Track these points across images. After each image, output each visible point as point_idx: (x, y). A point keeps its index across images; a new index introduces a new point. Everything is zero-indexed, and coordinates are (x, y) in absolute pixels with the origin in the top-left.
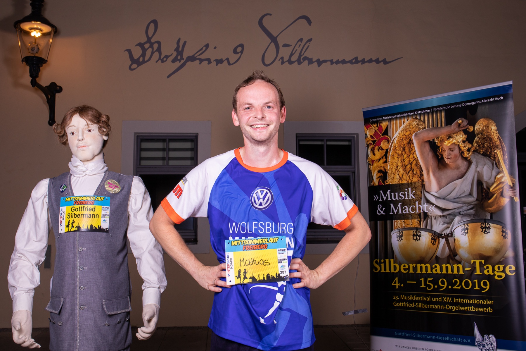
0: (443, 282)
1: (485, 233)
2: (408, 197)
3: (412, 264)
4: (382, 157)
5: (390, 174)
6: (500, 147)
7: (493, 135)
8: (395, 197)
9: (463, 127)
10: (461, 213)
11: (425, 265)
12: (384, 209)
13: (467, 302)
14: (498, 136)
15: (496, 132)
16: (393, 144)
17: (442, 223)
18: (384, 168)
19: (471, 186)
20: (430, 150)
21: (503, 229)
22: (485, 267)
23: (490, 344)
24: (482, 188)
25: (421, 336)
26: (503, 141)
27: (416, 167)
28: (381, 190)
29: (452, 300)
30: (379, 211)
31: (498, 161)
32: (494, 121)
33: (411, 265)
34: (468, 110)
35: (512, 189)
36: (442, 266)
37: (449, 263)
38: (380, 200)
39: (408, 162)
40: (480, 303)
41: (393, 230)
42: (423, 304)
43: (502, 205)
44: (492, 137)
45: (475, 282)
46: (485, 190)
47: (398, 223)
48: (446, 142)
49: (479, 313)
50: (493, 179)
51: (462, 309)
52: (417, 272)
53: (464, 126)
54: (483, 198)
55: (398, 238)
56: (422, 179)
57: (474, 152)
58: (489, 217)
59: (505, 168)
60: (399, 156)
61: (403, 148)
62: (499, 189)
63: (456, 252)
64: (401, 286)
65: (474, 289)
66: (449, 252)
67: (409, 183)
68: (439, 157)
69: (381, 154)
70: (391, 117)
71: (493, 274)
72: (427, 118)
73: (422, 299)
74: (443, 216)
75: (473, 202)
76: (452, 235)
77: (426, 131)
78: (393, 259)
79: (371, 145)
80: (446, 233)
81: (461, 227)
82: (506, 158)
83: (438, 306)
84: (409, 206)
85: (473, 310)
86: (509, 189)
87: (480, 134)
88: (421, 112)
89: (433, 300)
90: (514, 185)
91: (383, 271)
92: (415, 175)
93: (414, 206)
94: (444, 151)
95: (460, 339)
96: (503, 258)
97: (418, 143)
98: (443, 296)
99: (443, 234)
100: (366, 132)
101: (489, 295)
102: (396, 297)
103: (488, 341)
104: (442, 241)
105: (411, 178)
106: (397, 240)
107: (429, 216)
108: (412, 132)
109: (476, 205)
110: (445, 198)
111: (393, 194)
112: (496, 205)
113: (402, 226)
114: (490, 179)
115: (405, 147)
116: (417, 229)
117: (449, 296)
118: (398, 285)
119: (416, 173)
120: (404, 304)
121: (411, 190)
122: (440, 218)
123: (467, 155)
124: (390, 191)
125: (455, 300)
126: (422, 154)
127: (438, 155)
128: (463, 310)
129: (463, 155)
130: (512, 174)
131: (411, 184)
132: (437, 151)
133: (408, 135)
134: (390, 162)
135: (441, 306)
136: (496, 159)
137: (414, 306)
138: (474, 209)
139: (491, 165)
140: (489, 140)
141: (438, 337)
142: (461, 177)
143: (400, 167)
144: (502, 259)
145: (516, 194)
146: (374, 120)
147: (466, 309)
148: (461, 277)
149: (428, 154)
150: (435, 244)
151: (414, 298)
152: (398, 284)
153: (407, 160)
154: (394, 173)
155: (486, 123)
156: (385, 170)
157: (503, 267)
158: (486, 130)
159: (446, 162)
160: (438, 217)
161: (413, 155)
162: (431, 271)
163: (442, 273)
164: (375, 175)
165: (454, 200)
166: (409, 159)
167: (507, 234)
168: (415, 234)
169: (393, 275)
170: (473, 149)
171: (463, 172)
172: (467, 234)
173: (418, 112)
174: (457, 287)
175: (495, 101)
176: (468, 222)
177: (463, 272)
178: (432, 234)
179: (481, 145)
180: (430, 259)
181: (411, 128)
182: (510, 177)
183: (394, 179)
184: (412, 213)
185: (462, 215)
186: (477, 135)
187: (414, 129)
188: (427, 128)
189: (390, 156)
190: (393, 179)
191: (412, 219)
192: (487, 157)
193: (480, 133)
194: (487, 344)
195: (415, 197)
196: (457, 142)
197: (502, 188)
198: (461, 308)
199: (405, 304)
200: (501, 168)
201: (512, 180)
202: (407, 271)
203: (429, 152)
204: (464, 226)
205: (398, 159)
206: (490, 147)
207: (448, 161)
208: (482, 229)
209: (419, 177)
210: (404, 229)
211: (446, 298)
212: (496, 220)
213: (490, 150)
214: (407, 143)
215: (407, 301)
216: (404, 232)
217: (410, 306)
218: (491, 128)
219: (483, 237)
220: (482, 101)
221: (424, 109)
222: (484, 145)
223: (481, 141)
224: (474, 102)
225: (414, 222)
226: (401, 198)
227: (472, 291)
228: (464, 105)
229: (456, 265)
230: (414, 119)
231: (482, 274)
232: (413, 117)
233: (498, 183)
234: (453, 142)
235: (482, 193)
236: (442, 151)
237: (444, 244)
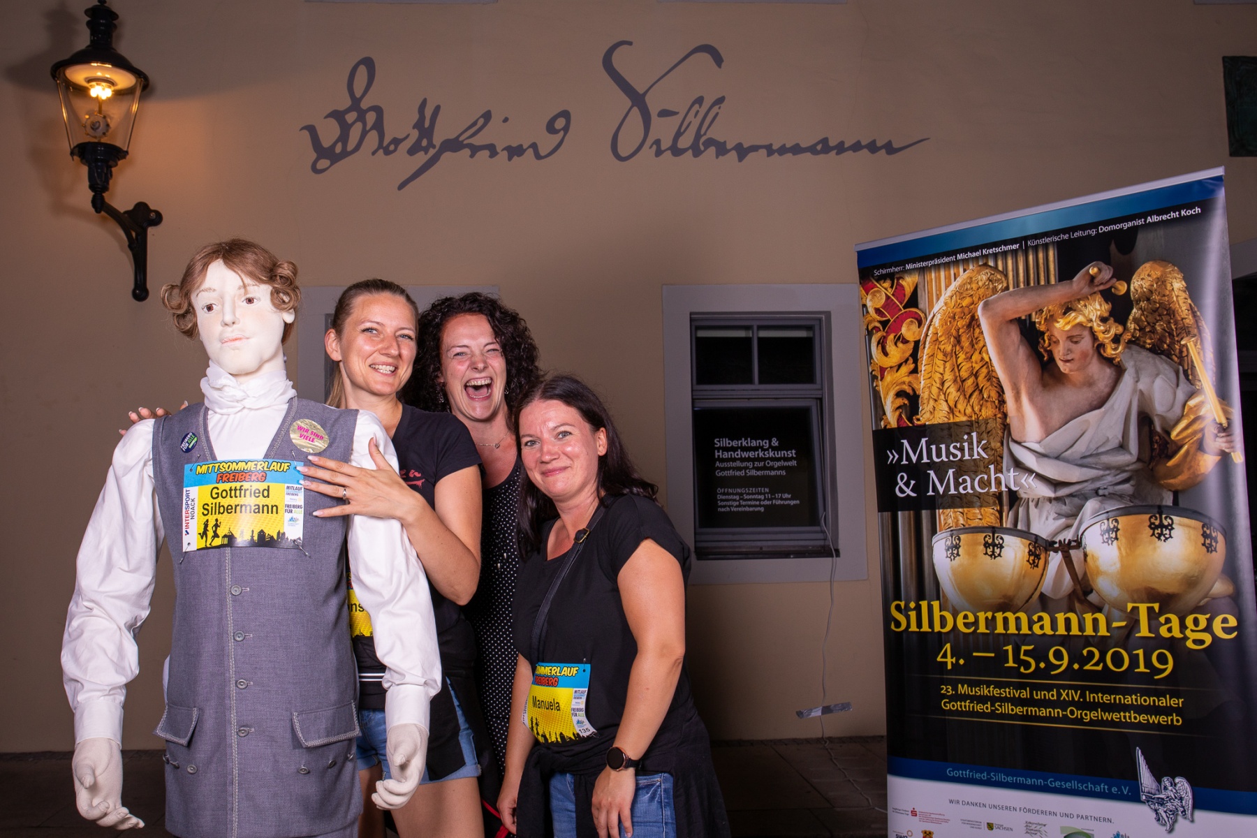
0: (1058, 655)
2: (971, 455)
3: (983, 613)
4: (906, 361)
5: (925, 401)
6: (1196, 330)
7: (1178, 301)
8: (939, 455)
9: (1102, 284)
10: (1101, 492)
11: (1014, 614)
12: (913, 482)
13: (1118, 702)
14: (1190, 305)
15: (1183, 295)
16: (931, 328)
17: (1053, 515)
18: (910, 386)
19: (1122, 426)
20: (1021, 341)
21: (1205, 529)
22: (1162, 619)
23: (1176, 798)
24: (1152, 432)
25: (1009, 779)
26: (1201, 317)
27: (989, 383)
28: (904, 439)
29: (1083, 696)
30: (900, 488)
31: (1190, 367)
32: (1178, 268)
33: (982, 616)
34: (1113, 242)
35: (1227, 434)
36: (1056, 618)
37: (1071, 609)
38: (902, 461)
39: (969, 372)
40: (1152, 704)
41: (936, 533)
42: (1012, 705)
43: (1202, 471)
44: (1173, 308)
45: (1138, 655)
46: (1159, 436)
47: (947, 515)
48: (1059, 320)
49: (1148, 726)
50: (1177, 410)
51: (1107, 718)
52: (996, 632)
53: (1104, 281)
54: (1154, 454)
55: (949, 553)
56: (1003, 412)
57: (1130, 345)
58: (1168, 500)
59: (1206, 380)
60: (946, 357)
61: (955, 338)
62: (1195, 433)
63: (1090, 585)
64: (959, 664)
65: (1136, 670)
66: (1072, 583)
67: (971, 422)
68: (1044, 357)
69: (903, 353)
70: (924, 264)
71: (1181, 636)
72: (1013, 263)
73: (1010, 694)
74: (1057, 499)
75: (1128, 465)
76: (1078, 543)
77: (1011, 295)
78: (938, 602)
79: (877, 332)
80: (1065, 540)
81: (1101, 526)
83: (1048, 710)
84: (973, 476)
85: (1133, 720)
86: (1219, 432)
87: (1143, 301)
88: (998, 250)
89: (1037, 695)
90: (1230, 422)
91: (914, 628)
92: (987, 401)
93: (986, 477)
94: (1055, 342)
95: (1104, 786)
96: (1206, 600)
97: (992, 326)
98: (1059, 687)
99: (1056, 543)
100: (864, 300)
101: (1172, 685)
102: (947, 689)
103: (1172, 791)
104: (1056, 559)
105: (976, 409)
106: (947, 557)
107: (1022, 498)
109: (1136, 471)
110: (1060, 455)
111: (933, 447)
112: (1186, 470)
113: (957, 524)
114: (1171, 408)
115: (959, 336)
116: (993, 530)
117: (1075, 688)
118: (952, 662)
119: (989, 397)
120: (966, 705)
121: (977, 438)
122: (1048, 503)
123: (1113, 352)
124: (926, 441)
125: (1090, 697)
126: (1002, 350)
127: (1040, 352)
128: (1110, 719)
129: (1102, 351)
130: (1223, 395)
131: (978, 423)
132: (1039, 342)
133: (968, 306)
134: (924, 370)
135: (1056, 711)
136: (1184, 360)
137: (991, 710)
138: (1132, 482)
139: (1173, 375)
140: (1167, 314)
141: (1051, 782)
142: (1100, 405)
143: (950, 383)
144: (1203, 601)
145: (1234, 444)
146: (884, 272)
147: (1116, 718)
148: (1103, 644)
149: (1017, 351)
151: (989, 691)
153: (965, 367)
154: (935, 398)
155: (1159, 273)
156: (913, 390)
157: (1206, 619)
158: (1159, 290)
159: (1062, 369)
160: (1043, 502)
161: (980, 353)
162: (1030, 628)
163: (1057, 633)
164: (889, 404)
165: (1082, 462)
166: (972, 362)
167: (1217, 542)
168: (990, 541)
169: (940, 639)
170: (1127, 337)
171: (1103, 394)
172: (1115, 542)
173: (990, 251)
174: (1093, 665)
175: (1181, 219)
176: (1118, 512)
177: (1108, 631)
178: (1029, 542)
179: (1145, 327)
180: (1027, 601)
181: (974, 288)
182: (1221, 404)
183: (936, 412)
184: (980, 493)
185: (1104, 498)
186: (1137, 304)
187: (982, 290)
188: (1014, 288)
189: (925, 357)
190: (932, 413)
191: (981, 506)
192: (1163, 357)
193: (1144, 297)
194: (1170, 799)
195: (987, 455)
196: (1088, 321)
197: (1202, 430)
198: (1105, 714)
199: (969, 706)
201: (1225, 412)
202: (973, 628)
203: (1019, 347)
204: (1109, 523)
205: (944, 365)
206: (1169, 333)
207: (1065, 367)
208: (1153, 529)
209: (996, 407)
210: (964, 531)
211: (1066, 691)
212: (1185, 507)
213: (1170, 338)
214: (965, 325)
215: (973, 699)
216: (962, 537)
217: (980, 709)
218: (1172, 285)
219: (1155, 549)
220: (1149, 219)
221: (1005, 243)
222: (1153, 327)
223: (1147, 316)
224: (1127, 222)
225: (987, 514)
226: (954, 458)
227: (1130, 674)
228: (1104, 229)
229: (1090, 614)
230: (980, 266)
231: (1153, 635)
232: (978, 262)
233: (1190, 420)
234: (1078, 320)
235: (1151, 442)
236: (1052, 343)
237: (1060, 566)
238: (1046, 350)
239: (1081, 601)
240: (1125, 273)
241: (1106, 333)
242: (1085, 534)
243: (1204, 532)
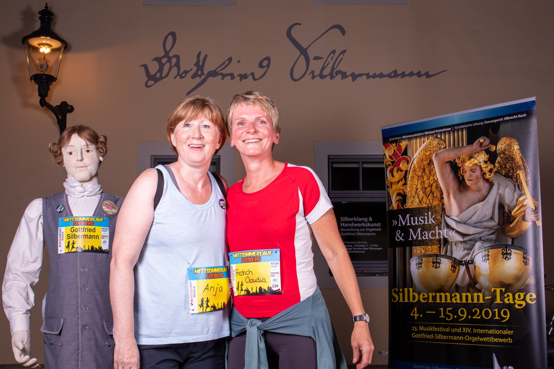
0: (462, 312)
1: (505, 259)
2: (428, 222)
3: (431, 293)
4: (402, 179)
5: (409, 198)
6: (523, 168)
7: (516, 154)
8: (414, 222)
10: (482, 239)
11: (444, 294)
12: (403, 234)
13: (486, 333)
14: (521, 156)
15: (518, 152)
16: (413, 165)
17: (462, 249)
18: (403, 191)
19: (492, 210)
20: (451, 171)
22: (506, 295)
24: (504, 212)
25: (440, 368)
26: (525, 163)
27: (437, 190)
28: (400, 215)
29: (472, 330)
30: (397, 237)
31: (520, 183)
32: (516, 140)
33: (430, 294)
34: (490, 128)
35: (535, 213)
36: (462, 295)
37: (469, 292)
38: (399, 225)
39: (428, 185)
40: (500, 333)
41: (412, 257)
42: (442, 335)
43: (524, 229)
44: (514, 157)
45: (495, 311)
46: (507, 214)
47: (417, 249)
48: (467, 162)
49: (498, 343)
50: (514, 202)
52: (436, 302)
53: (486, 145)
54: (504, 222)
55: (417, 266)
56: (442, 203)
57: (496, 174)
58: (510, 242)
59: (527, 190)
60: (419, 178)
61: (423, 169)
62: (521, 212)
63: (477, 280)
64: (420, 317)
65: (494, 318)
66: (469, 279)
67: (429, 207)
68: (460, 178)
69: (400, 176)
70: (410, 136)
71: (514, 302)
72: (448, 137)
73: (441, 330)
74: (464, 242)
75: (494, 227)
76: (472, 262)
77: (447, 151)
78: (412, 289)
79: (390, 166)
80: (467, 260)
81: (482, 253)
82: (529, 179)
83: (457, 337)
84: (429, 231)
85: (492, 341)
86: (532, 212)
87: (502, 154)
88: (442, 130)
89: (453, 330)
90: (536, 208)
91: (401, 301)
92: (435, 198)
93: (434, 232)
94: (465, 172)
96: (524, 286)
97: (438, 164)
98: (462, 326)
99: (463, 261)
100: (385, 152)
101: (509, 325)
102: (415, 328)
104: (463, 269)
105: (431, 201)
106: (416, 268)
107: (449, 242)
108: (432, 152)
109: (497, 229)
111: (412, 218)
112: (517, 229)
113: (421, 253)
114: (512, 202)
115: (425, 168)
116: (437, 256)
117: (469, 327)
118: (417, 316)
119: (436, 196)
120: (423, 336)
121: (431, 214)
122: (460, 244)
123: (489, 177)
124: (409, 216)
125: (475, 331)
126: (443, 175)
127: (459, 176)
128: (483, 341)
129: (485, 176)
130: (535, 197)
131: (431, 207)
132: (458, 172)
133: (428, 155)
134: (409, 184)
135: (460, 337)
136: (518, 180)
137: (433, 337)
138: (495, 234)
139: (513, 187)
140: (511, 160)
142: (483, 200)
143: (420, 190)
144: (522, 287)
145: (538, 217)
146: (393, 139)
147: (485, 340)
148: (481, 306)
149: (449, 176)
150: (455, 272)
151: (433, 329)
152: (417, 314)
153: (427, 182)
154: (413, 196)
155: (508, 142)
156: (404, 192)
157: (524, 295)
158: (508, 149)
159: (467, 184)
160: (458, 243)
161: (433, 176)
162: (451, 300)
163: (462, 302)
164: (394, 199)
165: (475, 225)
166: (430, 180)
167: (529, 261)
168: (435, 261)
169: (412, 305)
170: (495, 170)
171: (484, 195)
172: (488, 261)
173: (439, 131)
174: (477, 316)
175: (518, 119)
177: (483, 301)
178: (452, 261)
179: (503, 165)
180: (450, 288)
181: (431, 147)
182: (533, 200)
183: (414, 202)
184: (431, 239)
185: (483, 241)
186: (499, 155)
187: (435, 148)
188: (448, 147)
189: (409, 178)
190: (412, 203)
191: (432, 245)
192: (509, 179)
193: (502, 152)
195: (435, 222)
196: (479, 162)
197: (525, 211)
198: (481, 338)
200: (523, 190)
201: (534, 203)
202: (427, 300)
204: (485, 253)
205: (418, 181)
206: (512, 168)
207: (469, 183)
208: (503, 255)
209: (440, 201)
210: (424, 256)
211: (465, 328)
212: (516, 245)
213: (512, 171)
214: (427, 163)
215: (426, 332)
216: (423, 259)
217: (429, 337)
218: (514, 147)
219: (504, 264)
220: (505, 119)
221: (445, 127)
222: (506, 166)
223: (503, 161)
224: (496, 119)
225: (434, 249)
226: (421, 223)
227: (492, 320)
228: (487, 122)
229: (476, 293)
230: (434, 137)
231: (502, 303)
232: (434, 136)
233: (520, 207)
234: (475, 162)
235: (504, 216)
236: (464, 172)
237: (464, 272)
238: (461, 175)
239: (473, 288)
240: (495, 142)
241: (486, 168)
242: (475, 257)
243: (524, 256)
